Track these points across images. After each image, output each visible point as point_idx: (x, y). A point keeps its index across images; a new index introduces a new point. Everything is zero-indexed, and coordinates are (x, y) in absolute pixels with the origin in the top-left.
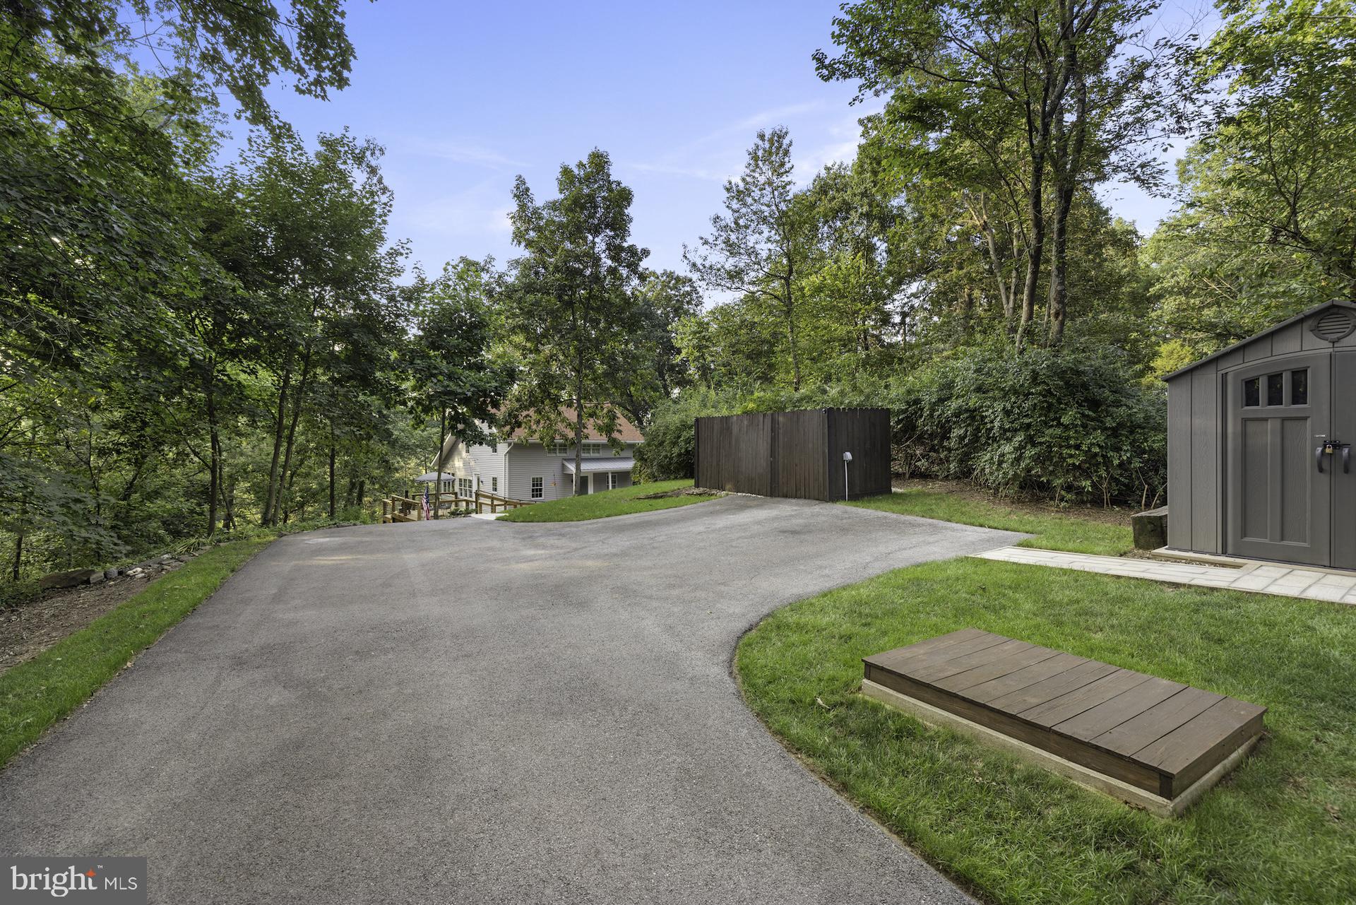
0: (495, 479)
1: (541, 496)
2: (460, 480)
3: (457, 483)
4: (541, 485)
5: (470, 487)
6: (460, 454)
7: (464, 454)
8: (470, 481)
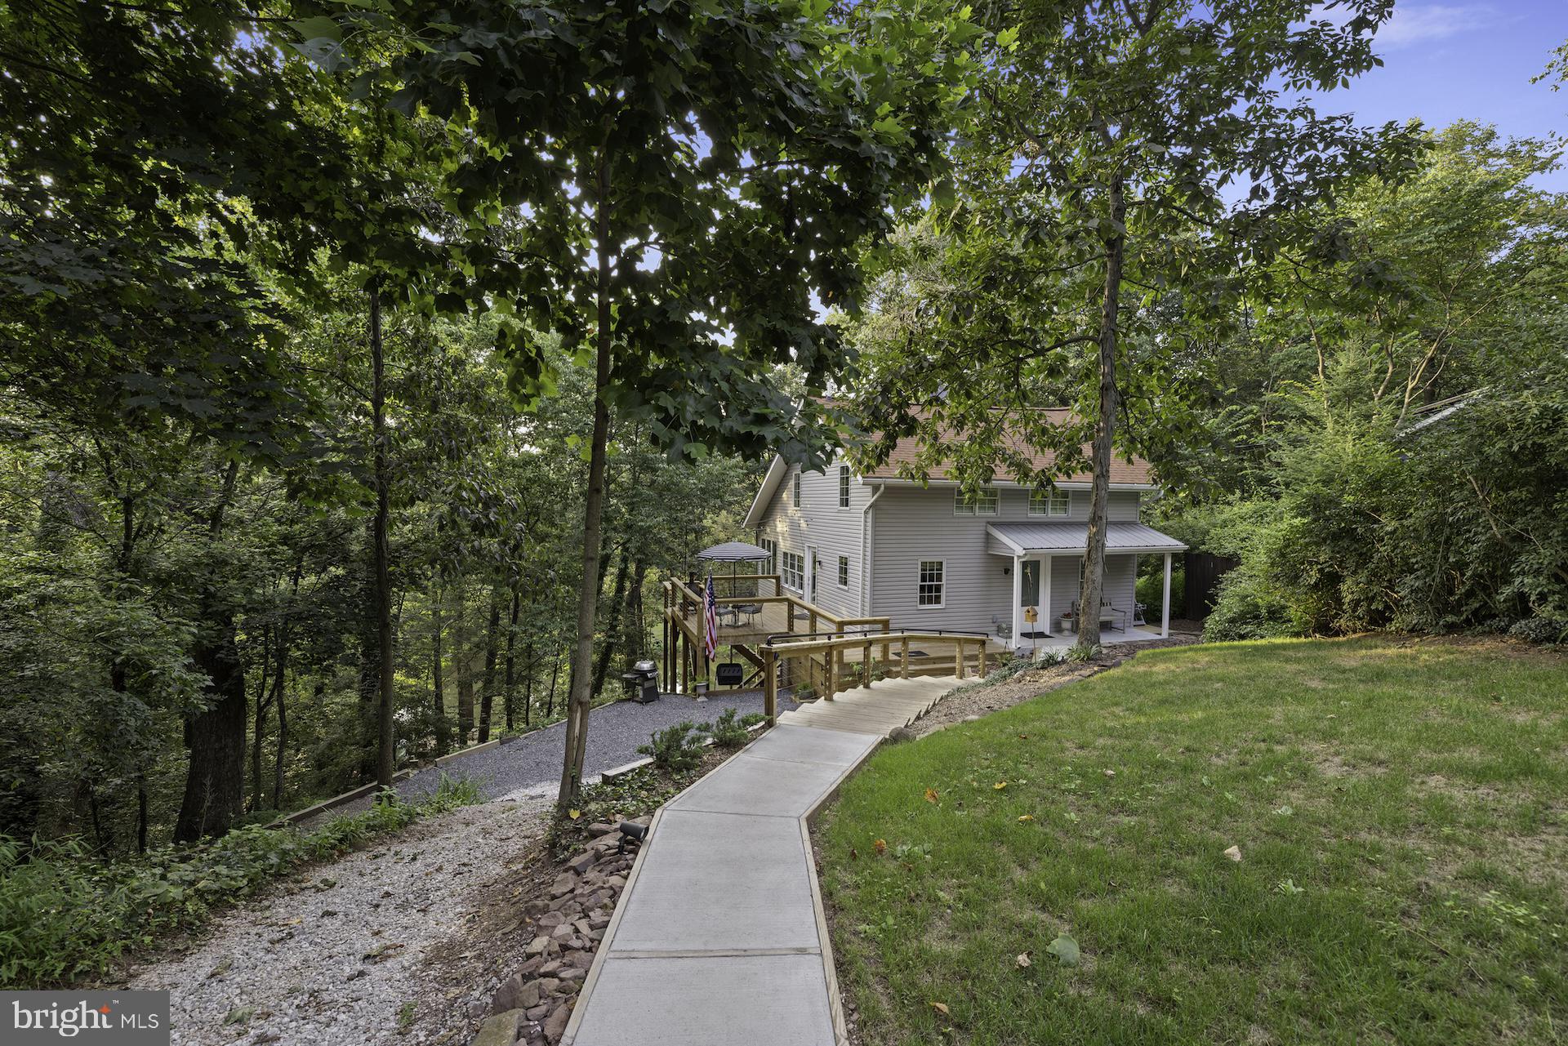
0: (844, 563)
1: (938, 600)
2: (785, 554)
3: (780, 559)
4: (939, 578)
5: (801, 568)
6: (785, 510)
7: (791, 509)
8: (801, 559)
